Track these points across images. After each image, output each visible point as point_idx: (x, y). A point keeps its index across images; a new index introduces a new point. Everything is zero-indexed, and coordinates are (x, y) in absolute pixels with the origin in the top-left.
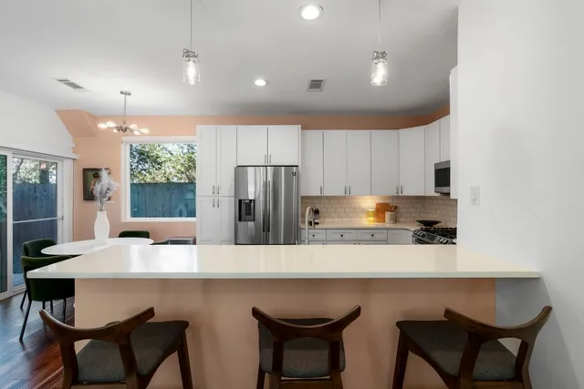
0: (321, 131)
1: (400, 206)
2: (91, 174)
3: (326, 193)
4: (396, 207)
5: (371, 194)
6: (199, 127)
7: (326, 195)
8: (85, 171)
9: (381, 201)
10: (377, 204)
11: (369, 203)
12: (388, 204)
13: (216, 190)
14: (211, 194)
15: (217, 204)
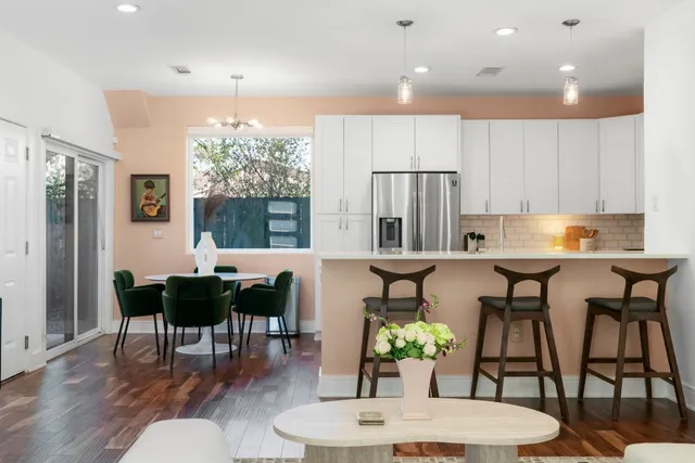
0: (487, 121)
1: (601, 230)
2: (141, 183)
3: (494, 212)
4: (596, 232)
5: (559, 213)
6: (319, 119)
7: (493, 213)
8: (134, 177)
9: (574, 224)
10: (568, 228)
11: (556, 225)
12: (584, 228)
13: (343, 206)
14: (336, 211)
15: (344, 226)
